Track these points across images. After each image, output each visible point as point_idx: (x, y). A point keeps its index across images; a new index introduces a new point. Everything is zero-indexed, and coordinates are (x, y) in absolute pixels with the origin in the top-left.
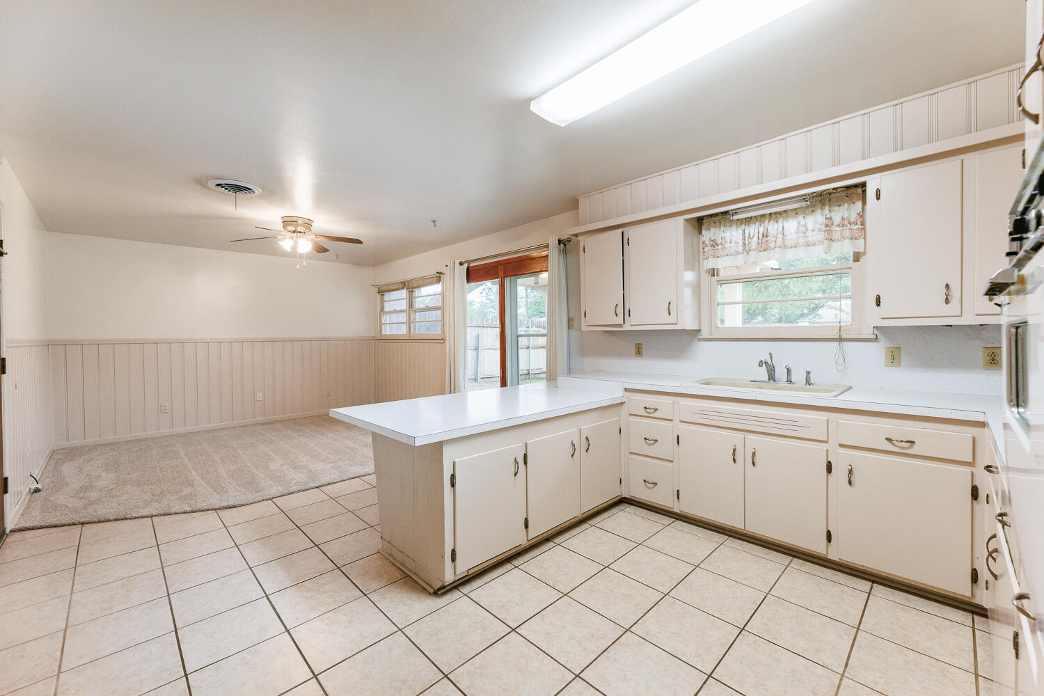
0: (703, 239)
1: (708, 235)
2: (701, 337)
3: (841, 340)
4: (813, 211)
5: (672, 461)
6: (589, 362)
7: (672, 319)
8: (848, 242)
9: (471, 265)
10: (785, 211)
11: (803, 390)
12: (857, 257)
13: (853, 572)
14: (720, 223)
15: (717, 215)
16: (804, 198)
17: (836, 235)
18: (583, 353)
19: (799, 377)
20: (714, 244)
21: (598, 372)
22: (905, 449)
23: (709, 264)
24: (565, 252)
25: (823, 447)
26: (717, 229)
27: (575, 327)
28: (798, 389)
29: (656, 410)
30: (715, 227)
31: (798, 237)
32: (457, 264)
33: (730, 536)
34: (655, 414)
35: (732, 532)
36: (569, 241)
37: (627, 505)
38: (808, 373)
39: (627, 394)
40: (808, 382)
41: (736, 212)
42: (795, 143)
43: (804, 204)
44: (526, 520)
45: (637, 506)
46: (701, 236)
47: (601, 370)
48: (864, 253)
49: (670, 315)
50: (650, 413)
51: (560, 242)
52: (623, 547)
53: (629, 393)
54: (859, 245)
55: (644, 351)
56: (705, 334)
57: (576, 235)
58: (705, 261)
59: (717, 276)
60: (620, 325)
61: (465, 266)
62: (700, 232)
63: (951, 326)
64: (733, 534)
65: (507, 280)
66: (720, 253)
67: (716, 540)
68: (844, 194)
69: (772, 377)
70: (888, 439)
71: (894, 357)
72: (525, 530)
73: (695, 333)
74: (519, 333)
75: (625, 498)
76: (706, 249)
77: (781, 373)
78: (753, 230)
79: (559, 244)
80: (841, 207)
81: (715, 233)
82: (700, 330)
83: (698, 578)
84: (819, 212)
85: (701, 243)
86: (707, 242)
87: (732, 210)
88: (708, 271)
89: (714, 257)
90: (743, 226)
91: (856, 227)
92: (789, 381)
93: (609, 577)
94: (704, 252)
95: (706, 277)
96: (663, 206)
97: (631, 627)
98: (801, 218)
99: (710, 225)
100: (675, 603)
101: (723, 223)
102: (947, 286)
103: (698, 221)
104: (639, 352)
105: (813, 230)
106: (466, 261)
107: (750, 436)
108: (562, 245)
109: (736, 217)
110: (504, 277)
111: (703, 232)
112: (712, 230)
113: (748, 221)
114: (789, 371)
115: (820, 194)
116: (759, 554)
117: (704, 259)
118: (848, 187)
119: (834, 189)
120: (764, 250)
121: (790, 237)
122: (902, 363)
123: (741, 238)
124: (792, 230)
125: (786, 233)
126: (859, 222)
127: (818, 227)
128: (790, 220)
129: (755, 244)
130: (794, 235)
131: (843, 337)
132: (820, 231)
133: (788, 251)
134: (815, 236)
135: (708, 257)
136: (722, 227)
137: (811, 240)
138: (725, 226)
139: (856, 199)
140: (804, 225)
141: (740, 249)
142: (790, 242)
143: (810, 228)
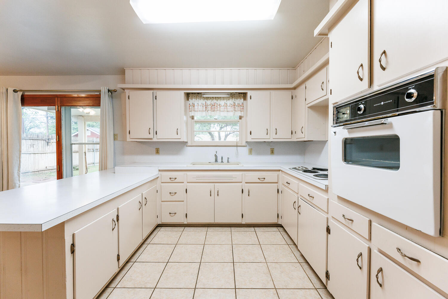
1: (192, 101)
2: (188, 145)
3: (237, 146)
4: (229, 99)
5: (183, 201)
6: (128, 158)
7: (178, 137)
8: (239, 112)
9: (26, 94)
10: (220, 97)
11: (227, 164)
12: (241, 118)
13: (248, 226)
14: (196, 97)
15: (195, 93)
16: (228, 94)
17: (236, 109)
18: (124, 153)
19: (225, 160)
20: (194, 105)
21: (134, 163)
22: (262, 181)
23: (192, 114)
24: (112, 97)
25: (240, 184)
26: (195, 100)
27: (118, 139)
28: (226, 164)
29: (176, 178)
30: (194, 98)
32: (10, 90)
33: (208, 227)
34: (175, 180)
35: (208, 225)
36: (115, 91)
37: (160, 228)
38: (228, 158)
39: (160, 172)
40: (228, 162)
41: (205, 94)
42: (219, 72)
43: (228, 96)
44: (118, 255)
45: (165, 227)
46: (188, 101)
47: (135, 162)
48: (243, 117)
49: (177, 134)
50: (172, 180)
51: (109, 91)
52: (170, 249)
53: (162, 172)
54: (242, 114)
55: (160, 152)
56: (189, 144)
57: (124, 89)
60: (151, 139)
61: (20, 94)
63: (265, 142)
64: (209, 226)
65: (63, 109)
66: (196, 109)
67: (204, 230)
68: (238, 95)
69: (216, 161)
70: (259, 178)
71: (251, 152)
72: (117, 262)
73: (185, 143)
74: (73, 142)
75: (159, 224)
76: (191, 107)
77: (219, 160)
78: (209, 102)
79: (108, 92)
80: (237, 100)
81: (194, 101)
82: (188, 142)
83: (207, 249)
84: (231, 100)
85: (188, 104)
86: (191, 104)
87: (203, 93)
88: (190, 117)
89: (194, 111)
90: (206, 100)
91: (241, 107)
92: (222, 162)
93: (172, 267)
94: (189, 108)
95: (190, 119)
96: (174, 84)
97: (196, 286)
98: (225, 101)
99: (192, 97)
100: (206, 265)
101: (197, 97)
102: (267, 129)
103: (187, 95)
104: (158, 152)
105: (229, 106)
106: (21, 91)
107: (216, 184)
108: (109, 92)
109: (204, 96)
110: (61, 106)
111: (190, 100)
112: (193, 99)
113: (207, 98)
114: (222, 158)
115: (231, 94)
116: (221, 230)
117: (189, 111)
118: (239, 93)
119: (236, 93)
120: (213, 111)
121: (221, 107)
122: (253, 154)
123: (205, 105)
124: (222, 105)
125: (220, 106)
126: (242, 106)
127: (231, 105)
128: (222, 101)
129: (210, 108)
130: (223, 107)
131: (238, 145)
132: (231, 107)
133: (221, 112)
134: (230, 109)
135: (192, 111)
136: (197, 99)
137: (228, 110)
138: (198, 99)
139: (241, 98)
140: (226, 104)
141: (204, 109)
142: (221, 110)
143: (228, 105)
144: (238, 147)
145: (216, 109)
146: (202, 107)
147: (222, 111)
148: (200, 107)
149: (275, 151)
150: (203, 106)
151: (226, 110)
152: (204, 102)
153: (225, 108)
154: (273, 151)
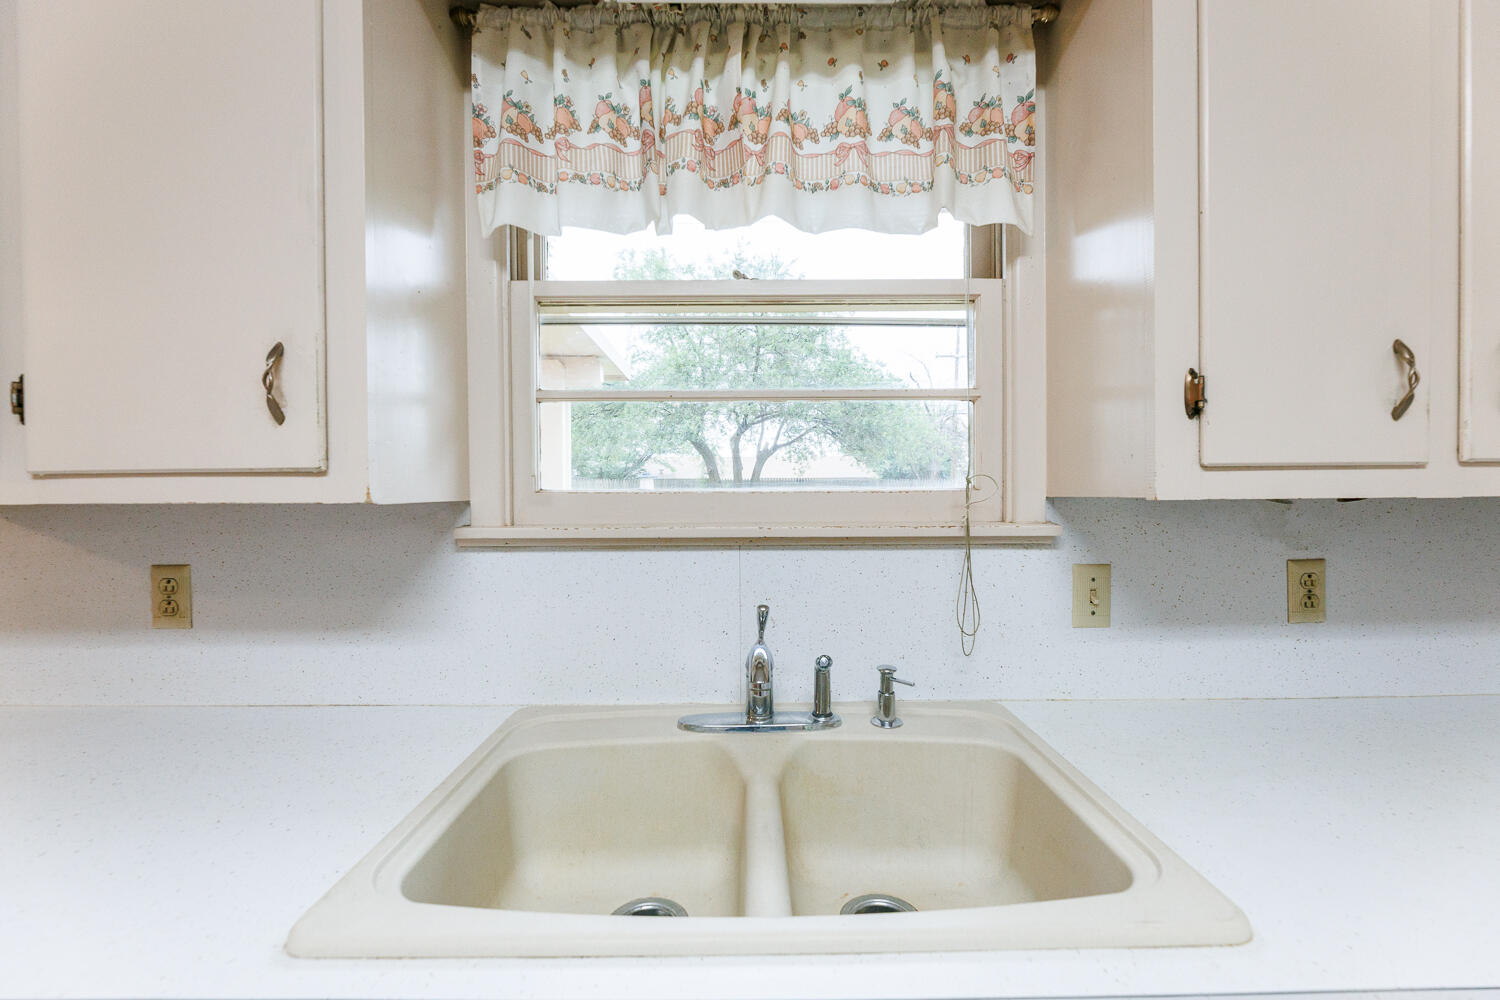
0: (477, 95)
2: (472, 533)
3: (967, 542)
4: (883, 65)
14: (550, 39)
20: (523, 124)
23: (505, 207)
26: (539, 65)
30: (530, 52)
31: (841, 147)
38: (887, 675)
49: (276, 418)
55: (199, 600)
56: (486, 520)
58: (485, 200)
59: (537, 277)
62: (465, 79)
71: (1095, 594)
73: (442, 518)
76: (490, 147)
81: (527, 78)
82: (468, 503)
84: (907, 65)
86: (495, 114)
88: (494, 242)
89: (525, 179)
91: (1014, 147)
94: (480, 156)
95: (488, 277)
99: (505, 39)
102: (1399, 348)
104: (172, 603)
105: (887, 135)
111: (477, 65)
112: (516, 62)
114: (821, 677)
117: (479, 190)
120: (724, 183)
121: (808, 146)
122: (1114, 615)
123: (635, 121)
124: (819, 123)
125: (800, 132)
126: (1020, 130)
127: (907, 121)
128: (812, 81)
129: (691, 140)
130: (827, 145)
131: (973, 533)
132: (910, 138)
133: (806, 197)
134: (894, 159)
135: (498, 180)
136: (559, 56)
137: (882, 172)
138: (568, 55)
139: (1017, 42)
140: (861, 105)
141: (632, 169)
142: (810, 172)
143: (877, 126)
144: (977, 554)
145: (752, 167)
146: (603, 137)
147: (815, 188)
148: (581, 139)
149: (1333, 590)
150: (616, 134)
151: (854, 164)
152: (630, 96)
153: (842, 151)
154: (1316, 591)
